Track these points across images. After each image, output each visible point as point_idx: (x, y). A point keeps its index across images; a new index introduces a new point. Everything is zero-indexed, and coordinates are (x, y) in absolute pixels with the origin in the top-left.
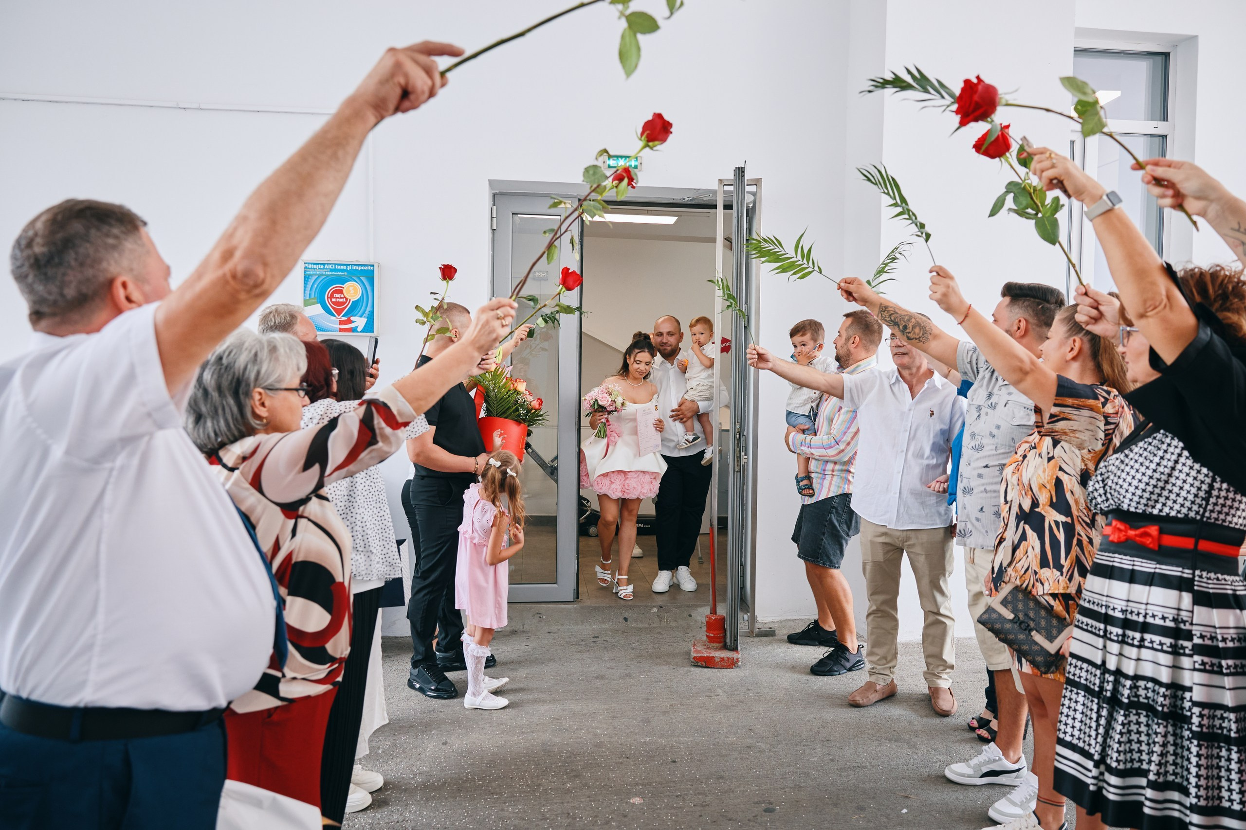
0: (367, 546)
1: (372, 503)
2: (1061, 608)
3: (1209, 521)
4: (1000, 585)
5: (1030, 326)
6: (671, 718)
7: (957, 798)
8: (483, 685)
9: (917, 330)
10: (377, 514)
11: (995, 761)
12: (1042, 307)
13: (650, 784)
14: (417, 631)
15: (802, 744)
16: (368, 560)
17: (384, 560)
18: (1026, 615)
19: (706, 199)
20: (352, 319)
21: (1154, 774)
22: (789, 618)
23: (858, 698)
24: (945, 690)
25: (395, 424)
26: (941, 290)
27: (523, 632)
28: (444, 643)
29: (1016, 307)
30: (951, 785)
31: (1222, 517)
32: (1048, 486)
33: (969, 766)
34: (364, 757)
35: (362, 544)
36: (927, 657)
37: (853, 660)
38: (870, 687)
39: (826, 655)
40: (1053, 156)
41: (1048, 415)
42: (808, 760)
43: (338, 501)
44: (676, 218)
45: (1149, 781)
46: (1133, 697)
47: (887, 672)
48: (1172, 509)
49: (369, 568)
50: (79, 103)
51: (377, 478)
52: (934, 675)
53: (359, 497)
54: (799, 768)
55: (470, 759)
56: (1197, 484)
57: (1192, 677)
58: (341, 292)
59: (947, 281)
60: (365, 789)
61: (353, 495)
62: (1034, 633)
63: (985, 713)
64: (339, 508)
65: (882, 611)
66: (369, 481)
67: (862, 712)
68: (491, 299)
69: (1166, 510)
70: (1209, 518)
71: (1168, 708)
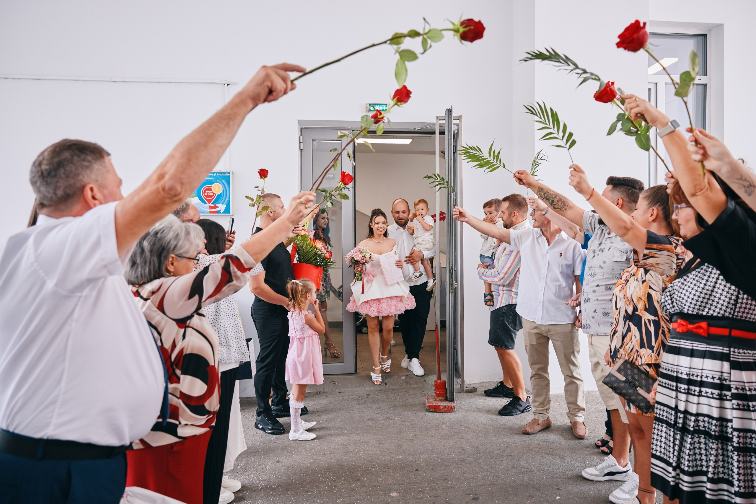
0: (227, 342)
1: (230, 316)
2: (654, 373)
3: (737, 318)
4: (616, 360)
5: (624, 203)
6: (415, 444)
7: (590, 489)
8: (300, 426)
9: (560, 203)
10: (234, 323)
11: (612, 466)
12: (632, 191)
13: (403, 484)
14: (259, 394)
15: (495, 458)
16: (229, 350)
17: (239, 351)
18: (633, 378)
19: (429, 129)
20: (217, 205)
21: (712, 474)
22: (485, 381)
23: (527, 429)
24: (580, 423)
25: (243, 269)
26: (576, 180)
27: (324, 393)
28: (276, 401)
29: (616, 191)
30: (586, 481)
31: (745, 315)
32: (643, 299)
33: (597, 470)
34: (229, 471)
35: (225, 341)
36: (568, 403)
37: (524, 406)
38: (535, 422)
39: (507, 403)
40: (637, 99)
41: (642, 255)
42: (498, 468)
43: (209, 315)
44: (411, 140)
45: (708, 478)
46: (696, 426)
47: (545, 412)
48: (714, 311)
49: (230, 356)
50: (52, 80)
51: (232, 301)
52: (573, 414)
53: (222, 313)
54: (492, 473)
55: (293, 471)
56: (729, 296)
57: (732, 413)
58: (210, 189)
59: (581, 174)
60: (231, 491)
61: (219, 312)
62: (638, 389)
63: (605, 437)
64: (210, 320)
65: (539, 375)
66: (228, 303)
67: (531, 438)
68: (300, 192)
69: (711, 312)
70: (737, 316)
71: (718, 433)
